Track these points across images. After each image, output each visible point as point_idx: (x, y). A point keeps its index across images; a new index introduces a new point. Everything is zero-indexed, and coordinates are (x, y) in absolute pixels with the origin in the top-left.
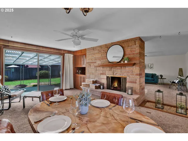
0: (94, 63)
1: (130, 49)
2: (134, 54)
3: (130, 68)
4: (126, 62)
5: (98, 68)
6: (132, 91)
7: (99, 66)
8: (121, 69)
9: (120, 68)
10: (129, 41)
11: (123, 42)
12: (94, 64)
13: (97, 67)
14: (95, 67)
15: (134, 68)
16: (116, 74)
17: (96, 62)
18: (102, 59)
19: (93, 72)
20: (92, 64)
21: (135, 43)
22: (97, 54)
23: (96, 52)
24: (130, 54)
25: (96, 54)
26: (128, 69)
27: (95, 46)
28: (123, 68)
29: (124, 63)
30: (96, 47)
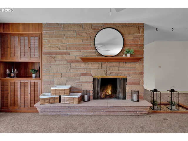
0: (65, 54)
1: (132, 38)
2: (137, 45)
3: (131, 64)
4: (129, 55)
5: (73, 65)
6: (138, 96)
7: (77, 61)
8: (119, 66)
9: (117, 64)
10: (131, 26)
11: (122, 26)
12: (65, 56)
13: (72, 61)
14: (67, 61)
15: (137, 64)
16: (111, 73)
17: (68, 54)
18: (84, 48)
19: (63, 71)
20: (59, 57)
21: (139, 31)
22: (72, 38)
23: (70, 34)
24: (132, 45)
25: (70, 37)
26: (128, 65)
27: (68, 22)
28: (121, 64)
29: (126, 57)
30: (69, 25)
